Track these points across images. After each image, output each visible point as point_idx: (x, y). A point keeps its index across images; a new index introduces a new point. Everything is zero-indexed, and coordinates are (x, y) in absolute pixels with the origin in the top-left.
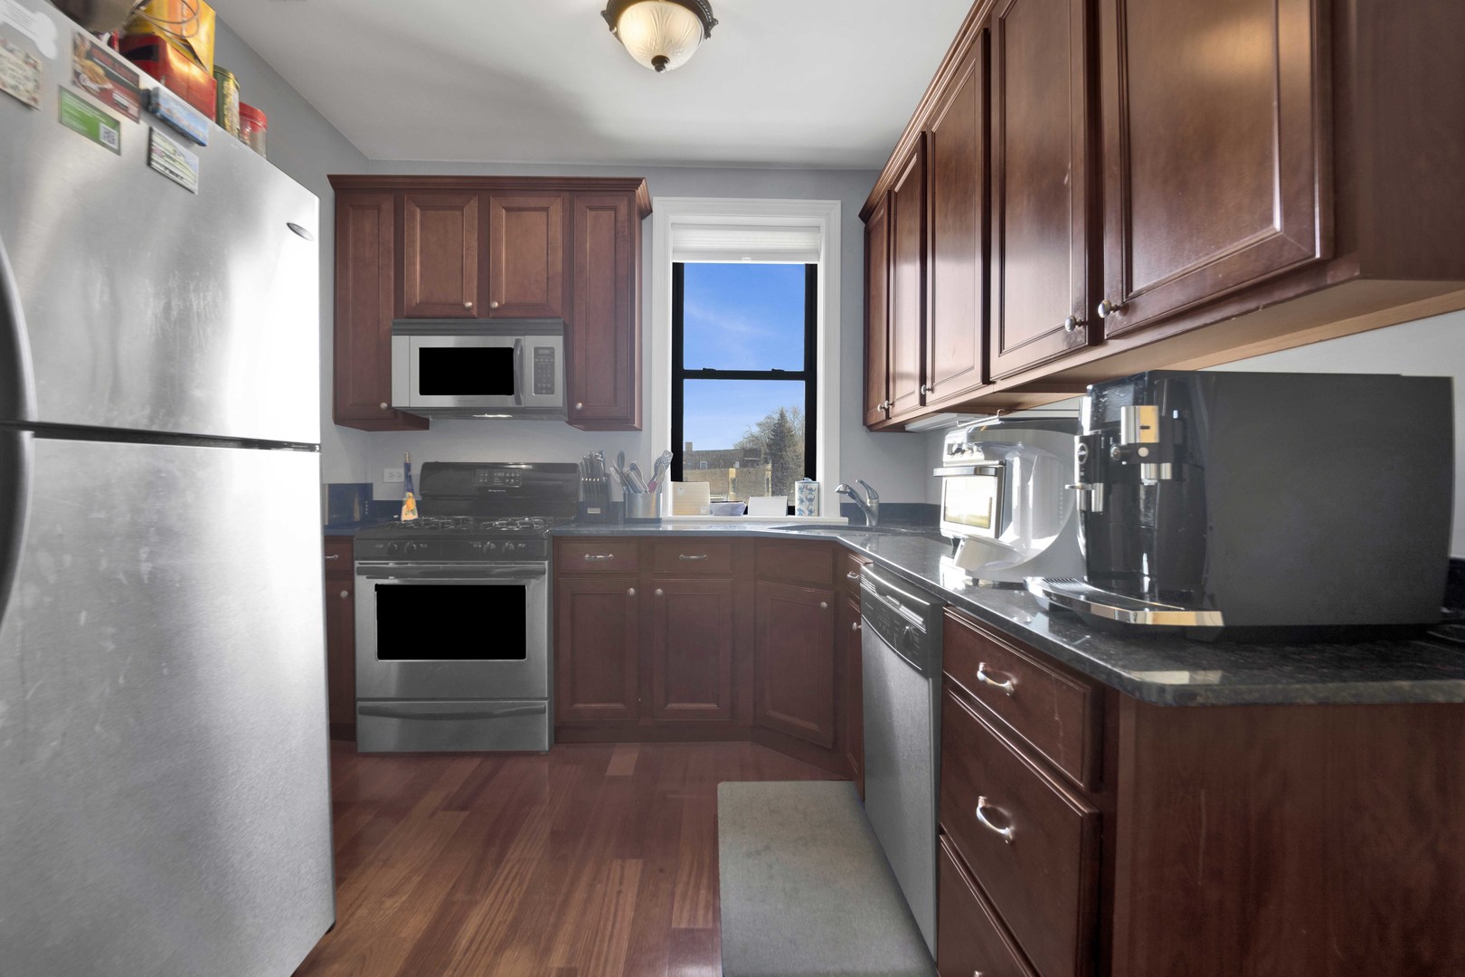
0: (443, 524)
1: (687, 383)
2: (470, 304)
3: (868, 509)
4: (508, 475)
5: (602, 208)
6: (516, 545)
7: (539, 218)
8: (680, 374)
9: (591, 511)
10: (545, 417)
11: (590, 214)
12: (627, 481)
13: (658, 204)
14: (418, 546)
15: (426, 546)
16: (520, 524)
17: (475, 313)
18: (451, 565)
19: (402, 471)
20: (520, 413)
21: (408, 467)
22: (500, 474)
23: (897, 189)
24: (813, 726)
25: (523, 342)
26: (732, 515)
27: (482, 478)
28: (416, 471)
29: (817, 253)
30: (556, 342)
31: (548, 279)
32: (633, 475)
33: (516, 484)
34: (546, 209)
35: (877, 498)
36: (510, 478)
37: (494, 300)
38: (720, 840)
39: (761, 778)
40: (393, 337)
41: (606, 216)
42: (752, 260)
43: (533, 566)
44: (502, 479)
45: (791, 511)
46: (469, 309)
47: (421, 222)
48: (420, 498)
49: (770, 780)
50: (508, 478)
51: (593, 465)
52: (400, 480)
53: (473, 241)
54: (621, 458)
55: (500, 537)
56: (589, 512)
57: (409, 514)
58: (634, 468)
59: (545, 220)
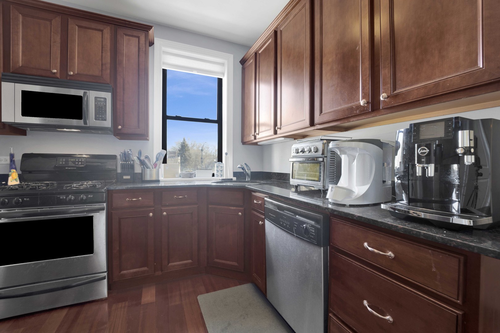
0: (38, 186)
1: (168, 121)
2: (55, 71)
3: (248, 174)
4: (77, 160)
5: (132, 36)
6: (87, 196)
7: (99, 34)
8: (165, 118)
9: (125, 177)
10: (100, 132)
11: (126, 38)
12: (142, 163)
13: (157, 41)
14: (23, 200)
15: (28, 199)
16: (87, 184)
17: (58, 76)
18: (46, 209)
19: (8, 158)
20: (86, 129)
21: (12, 156)
22: (72, 160)
23: (260, 52)
24: (235, 264)
25: (88, 94)
26: (190, 177)
27: (61, 162)
28: (18, 158)
29: (223, 74)
30: (108, 96)
31: (102, 64)
32: (146, 161)
33: (81, 164)
34: (102, 31)
35: (250, 170)
36: (79, 162)
37: (70, 71)
38: (207, 326)
39: (215, 290)
40: (2, 83)
41: (134, 40)
42: (197, 72)
43: (97, 206)
44: (74, 162)
45: (213, 175)
46: (54, 73)
47: (23, 22)
48: (20, 173)
49: (219, 290)
50: (77, 162)
51: (126, 156)
52: (6, 163)
53: (57, 39)
54: (140, 153)
55: (78, 192)
56: (124, 178)
57: (13, 181)
58: (147, 157)
59: (101, 36)
